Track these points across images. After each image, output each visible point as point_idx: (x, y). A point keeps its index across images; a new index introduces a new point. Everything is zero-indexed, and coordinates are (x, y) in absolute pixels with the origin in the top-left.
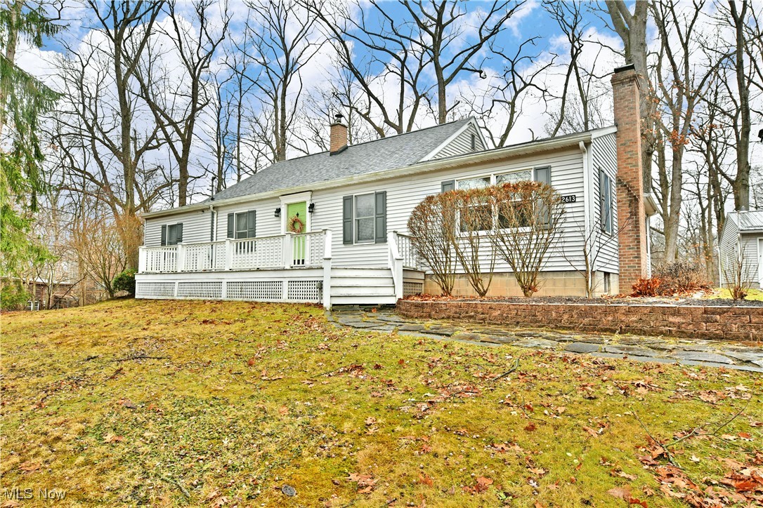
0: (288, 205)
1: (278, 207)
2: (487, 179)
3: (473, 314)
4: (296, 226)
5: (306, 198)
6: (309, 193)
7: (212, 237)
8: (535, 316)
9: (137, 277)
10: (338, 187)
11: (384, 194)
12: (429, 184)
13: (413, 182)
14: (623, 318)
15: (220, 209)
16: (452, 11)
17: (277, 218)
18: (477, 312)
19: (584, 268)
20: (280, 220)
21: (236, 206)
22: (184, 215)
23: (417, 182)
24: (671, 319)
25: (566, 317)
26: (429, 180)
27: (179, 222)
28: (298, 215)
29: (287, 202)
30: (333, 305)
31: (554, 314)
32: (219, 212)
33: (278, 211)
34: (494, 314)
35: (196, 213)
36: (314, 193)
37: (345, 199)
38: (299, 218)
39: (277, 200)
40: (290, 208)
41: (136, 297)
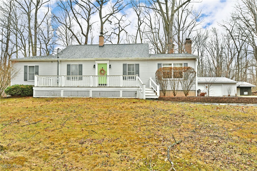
0: (98, 64)
1: (94, 64)
2: (171, 64)
3: (189, 100)
4: (102, 72)
5: (107, 62)
7: (58, 73)
8: (205, 100)
9: (34, 88)
10: (121, 60)
11: (138, 64)
12: (154, 63)
13: (148, 62)
14: (224, 100)
15: (62, 62)
17: (94, 69)
18: (190, 100)
19: (195, 90)
20: (95, 69)
21: (72, 62)
22: (39, 62)
23: (150, 62)
24: (233, 100)
25: (212, 100)
26: (154, 62)
27: (37, 65)
28: (102, 68)
29: (98, 63)
30: (146, 98)
31: (209, 99)
32: (62, 63)
33: (95, 66)
34: (195, 100)
35: (47, 62)
36: (110, 61)
37: (124, 65)
38: (103, 69)
39: (94, 62)
40: (99, 65)
41: (34, 96)
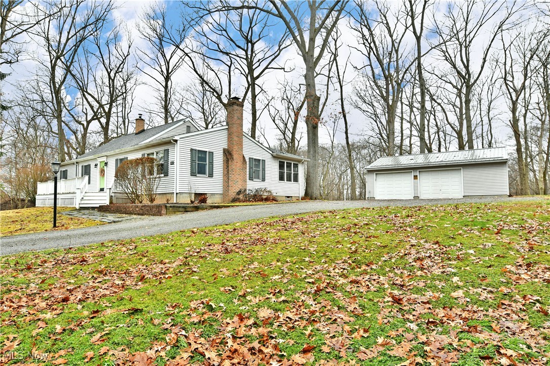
4: (103, 172)
5: (105, 159)
6: (105, 157)
9: (36, 197)
12: (139, 154)
16: (260, 34)
21: (84, 162)
22: (68, 166)
23: (136, 153)
27: (66, 169)
29: (99, 161)
30: (81, 207)
32: (79, 165)
33: (96, 165)
35: (72, 165)
36: (108, 157)
37: (116, 160)
38: (103, 168)
41: (36, 206)
